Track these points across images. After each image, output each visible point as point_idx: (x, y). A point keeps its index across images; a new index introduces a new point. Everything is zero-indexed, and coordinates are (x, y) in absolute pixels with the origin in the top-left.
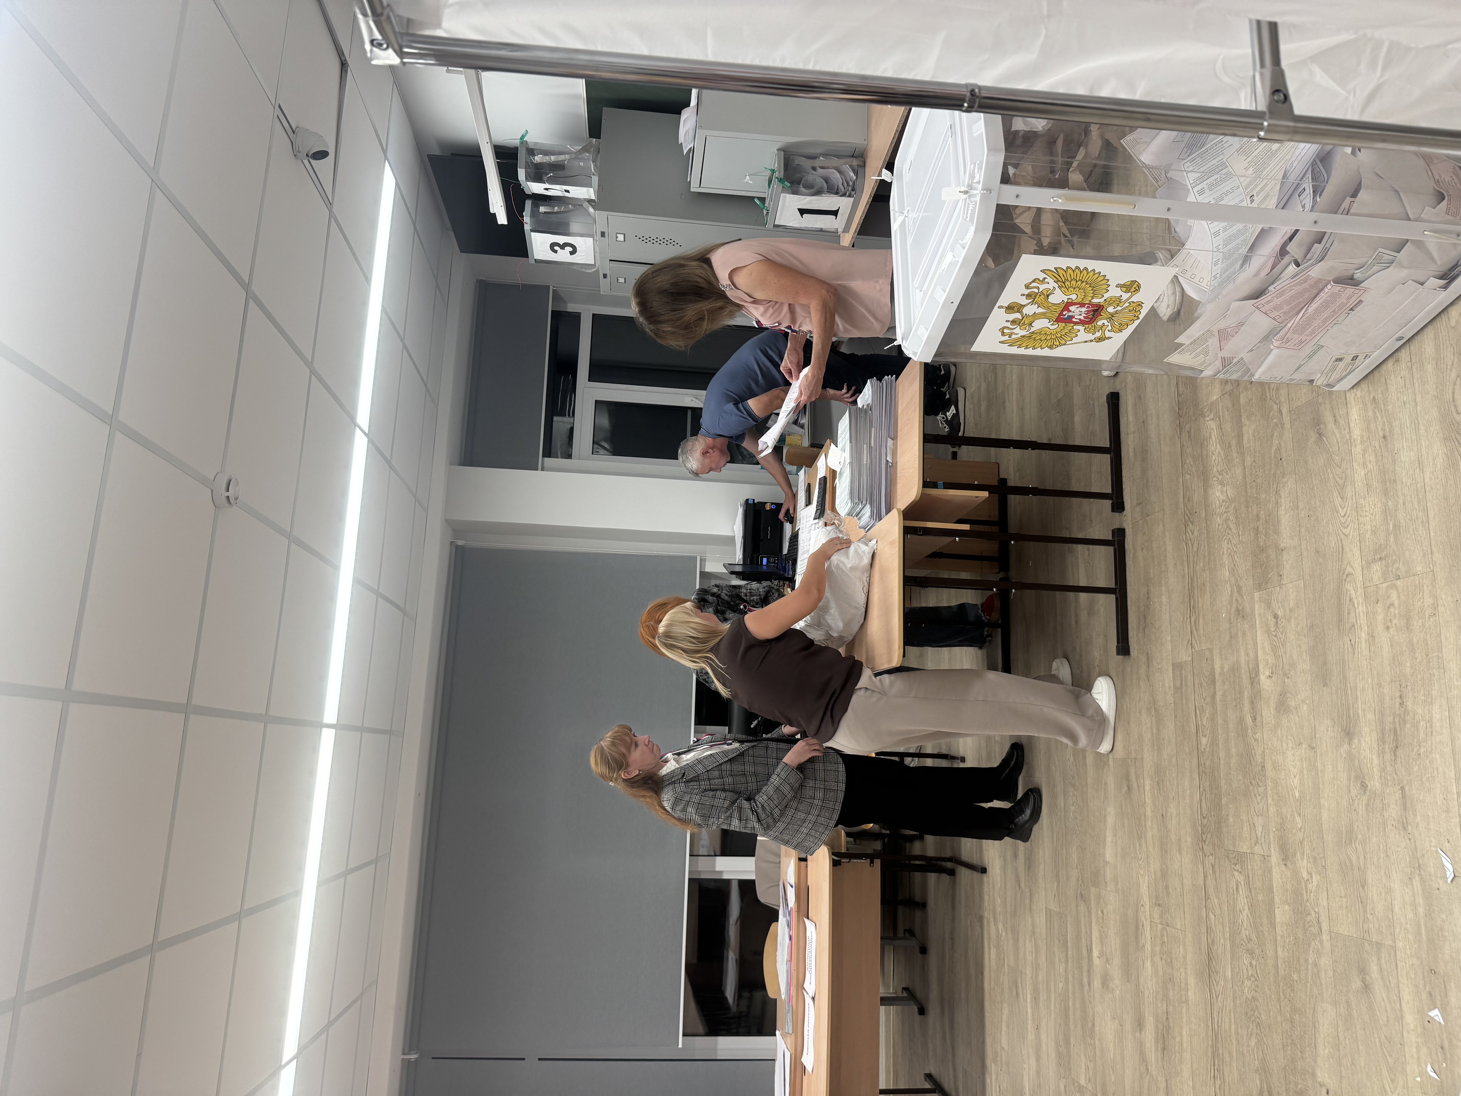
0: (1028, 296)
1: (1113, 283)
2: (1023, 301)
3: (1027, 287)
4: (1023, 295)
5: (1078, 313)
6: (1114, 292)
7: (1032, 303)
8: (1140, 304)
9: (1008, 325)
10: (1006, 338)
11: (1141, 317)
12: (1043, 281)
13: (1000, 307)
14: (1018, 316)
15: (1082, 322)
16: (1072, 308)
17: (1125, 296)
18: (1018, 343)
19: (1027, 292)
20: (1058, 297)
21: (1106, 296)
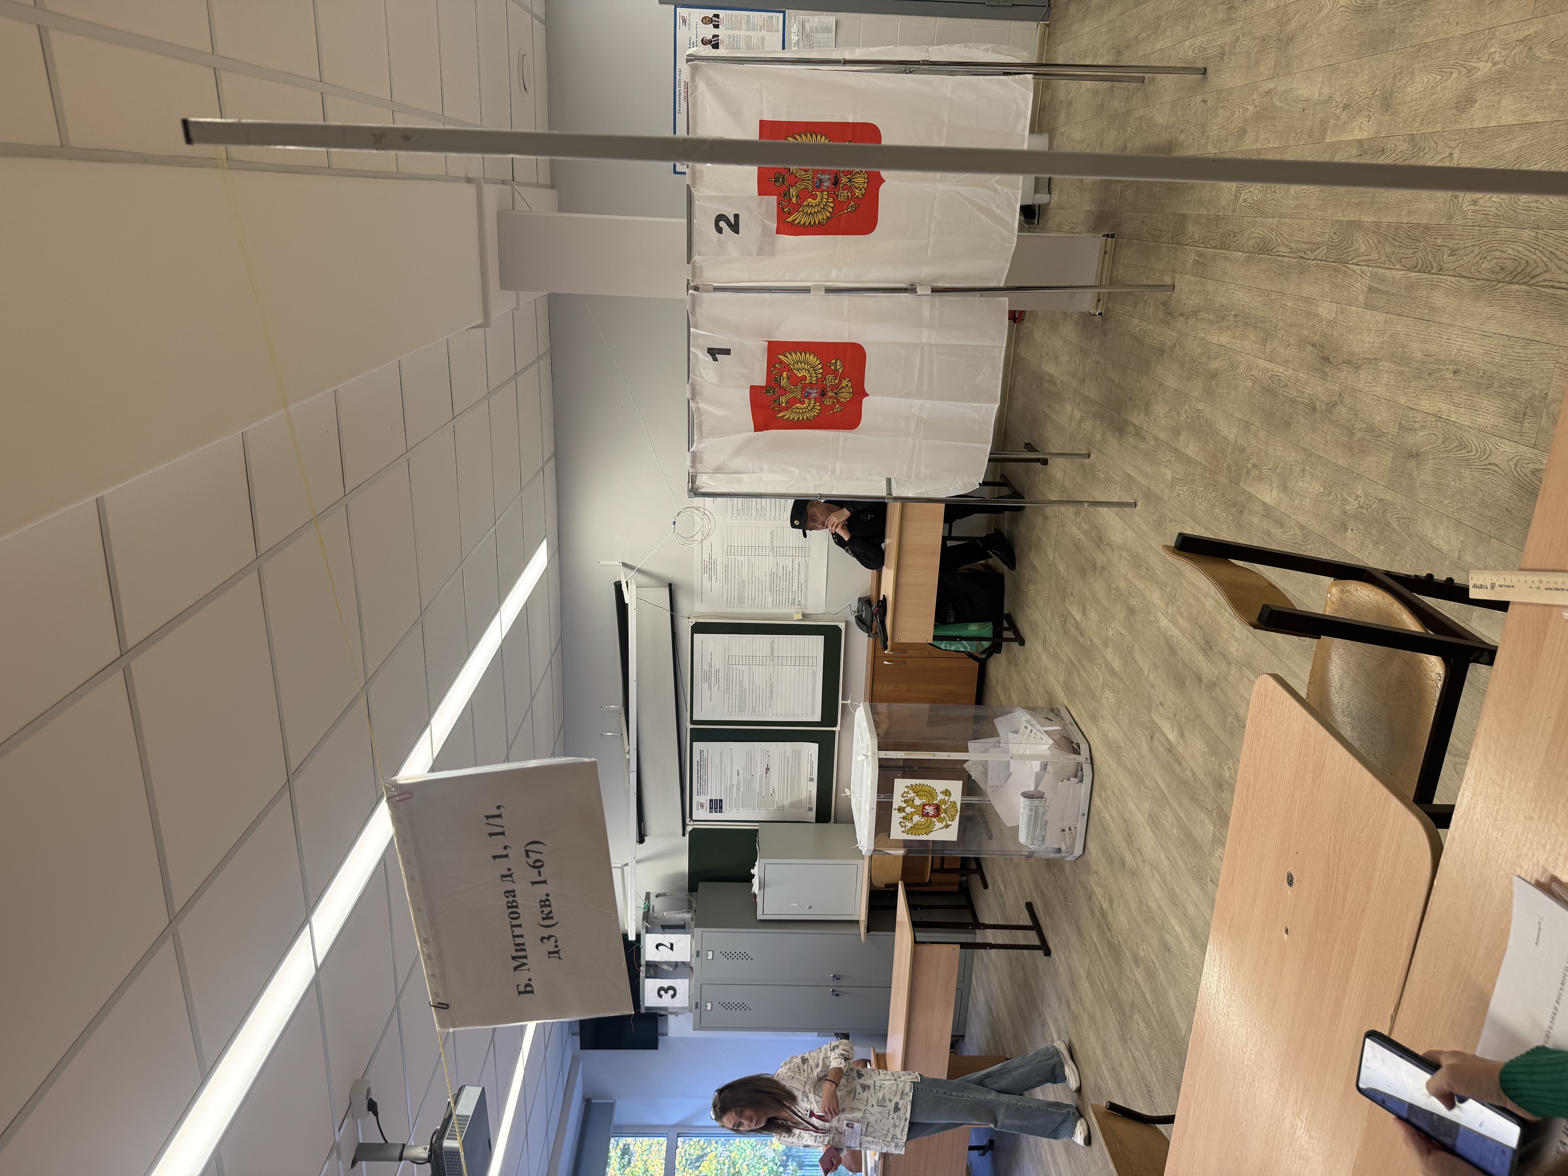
0: (905, 801)
1: (938, 791)
2: (904, 805)
3: (903, 797)
4: (902, 802)
5: (930, 810)
6: (941, 797)
7: (908, 806)
8: (955, 803)
9: (902, 820)
10: (904, 829)
11: (959, 810)
12: (908, 793)
13: (895, 809)
14: (904, 814)
15: (934, 816)
16: (926, 807)
17: (947, 798)
18: (910, 832)
19: (903, 799)
20: (918, 802)
21: (938, 799)
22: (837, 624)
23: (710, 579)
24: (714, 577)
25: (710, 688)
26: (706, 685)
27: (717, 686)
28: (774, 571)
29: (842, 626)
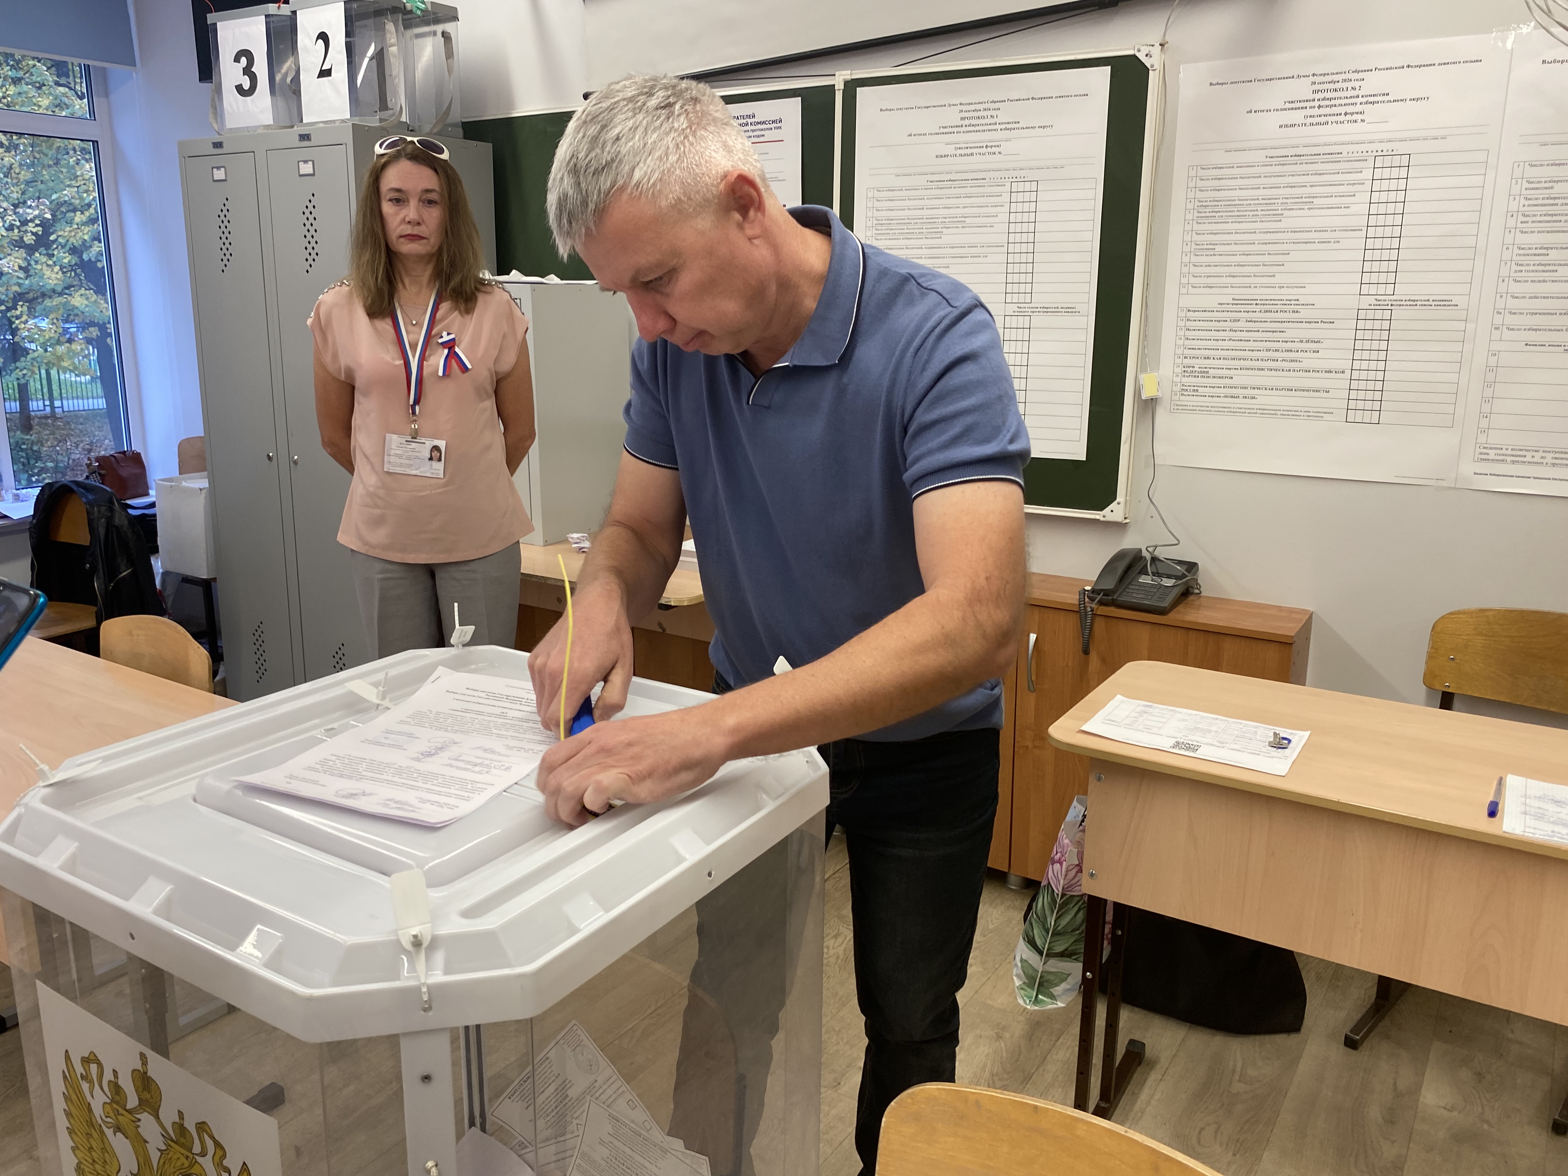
0: (180, 1128)
2: (168, 1115)
4: (181, 1114)
7: (166, 1136)
9: (108, 1075)
10: (79, 1069)
13: (145, 1058)
14: (132, 1101)
18: (74, 1097)
19: (190, 1125)
22: (1120, 497)
23: (1293, 105)
24: (1297, 117)
25: (946, 130)
26: (953, 117)
27: (950, 150)
28: (1305, 313)
29: (1114, 512)
